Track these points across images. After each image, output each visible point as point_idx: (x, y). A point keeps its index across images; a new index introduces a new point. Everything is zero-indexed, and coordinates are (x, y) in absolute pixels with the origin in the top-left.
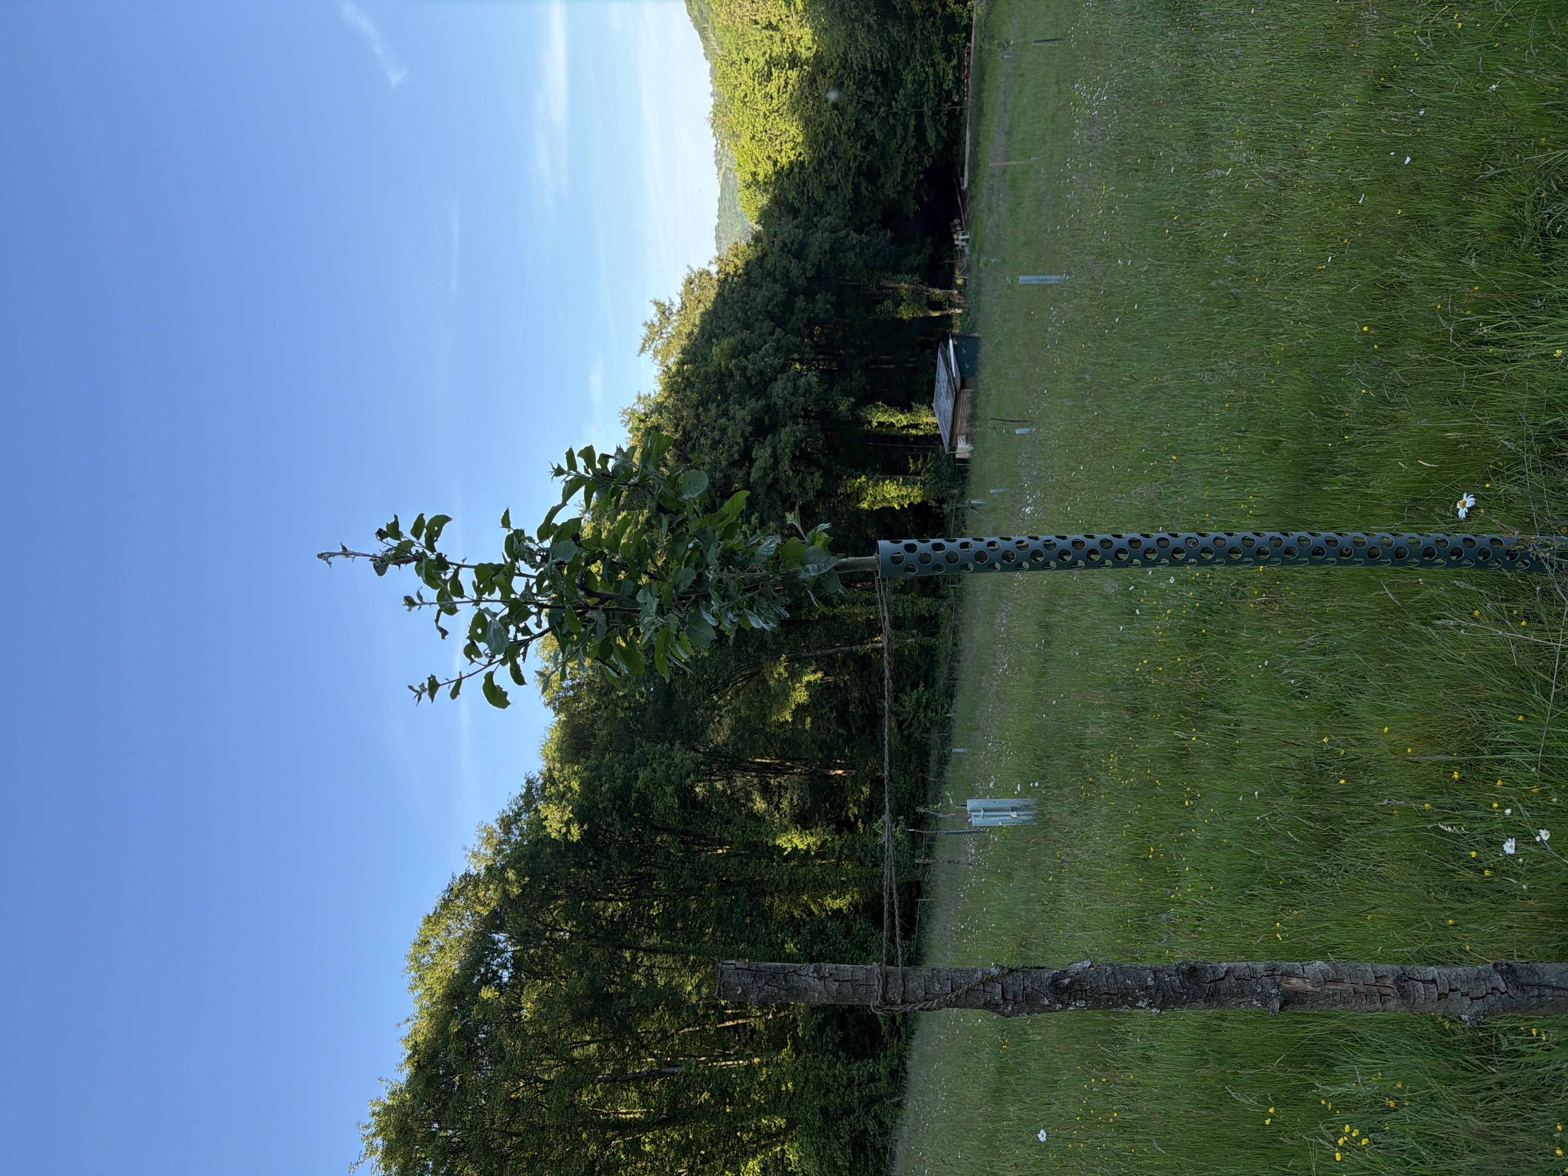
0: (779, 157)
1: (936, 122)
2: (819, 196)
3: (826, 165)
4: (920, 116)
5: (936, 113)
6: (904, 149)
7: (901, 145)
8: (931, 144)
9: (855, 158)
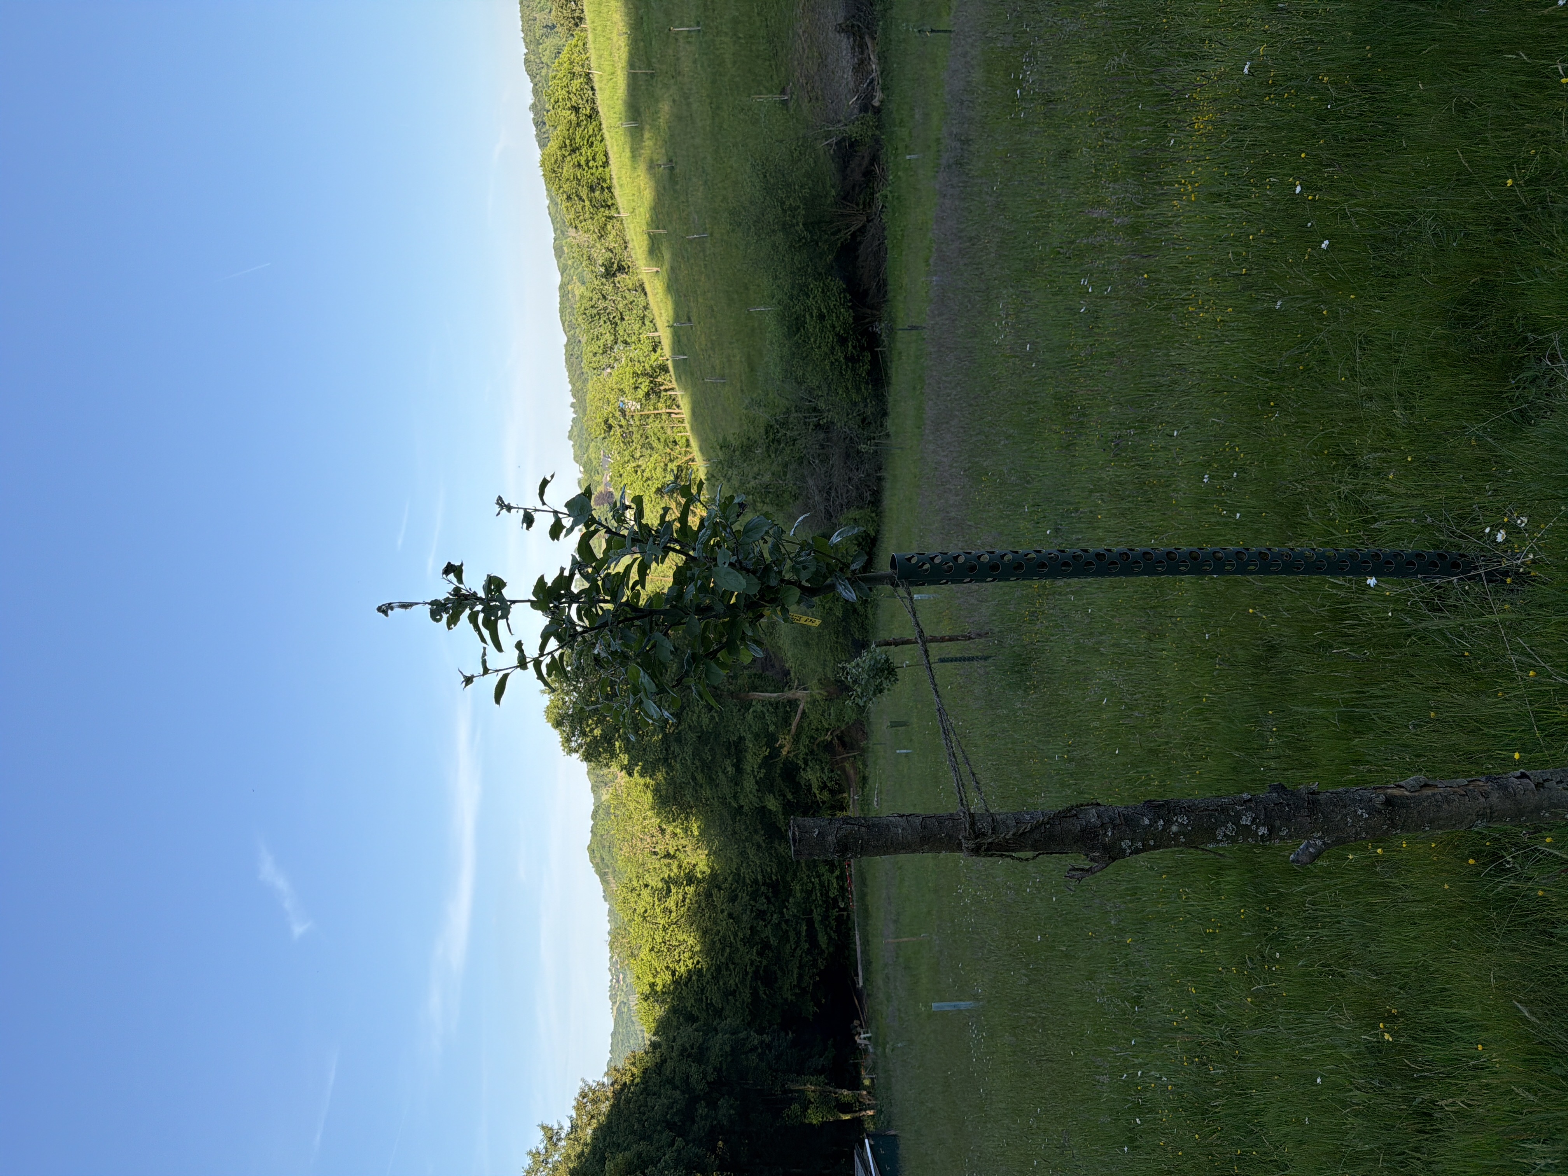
0: (677, 967)
1: (826, 927)
2: (717, 1000)
3: (724, 972)
4: (810, 923)
5: (825, 918)
6: (798, 952)
7: (795, 949)
8: (824, 947)
9: (752, 964)
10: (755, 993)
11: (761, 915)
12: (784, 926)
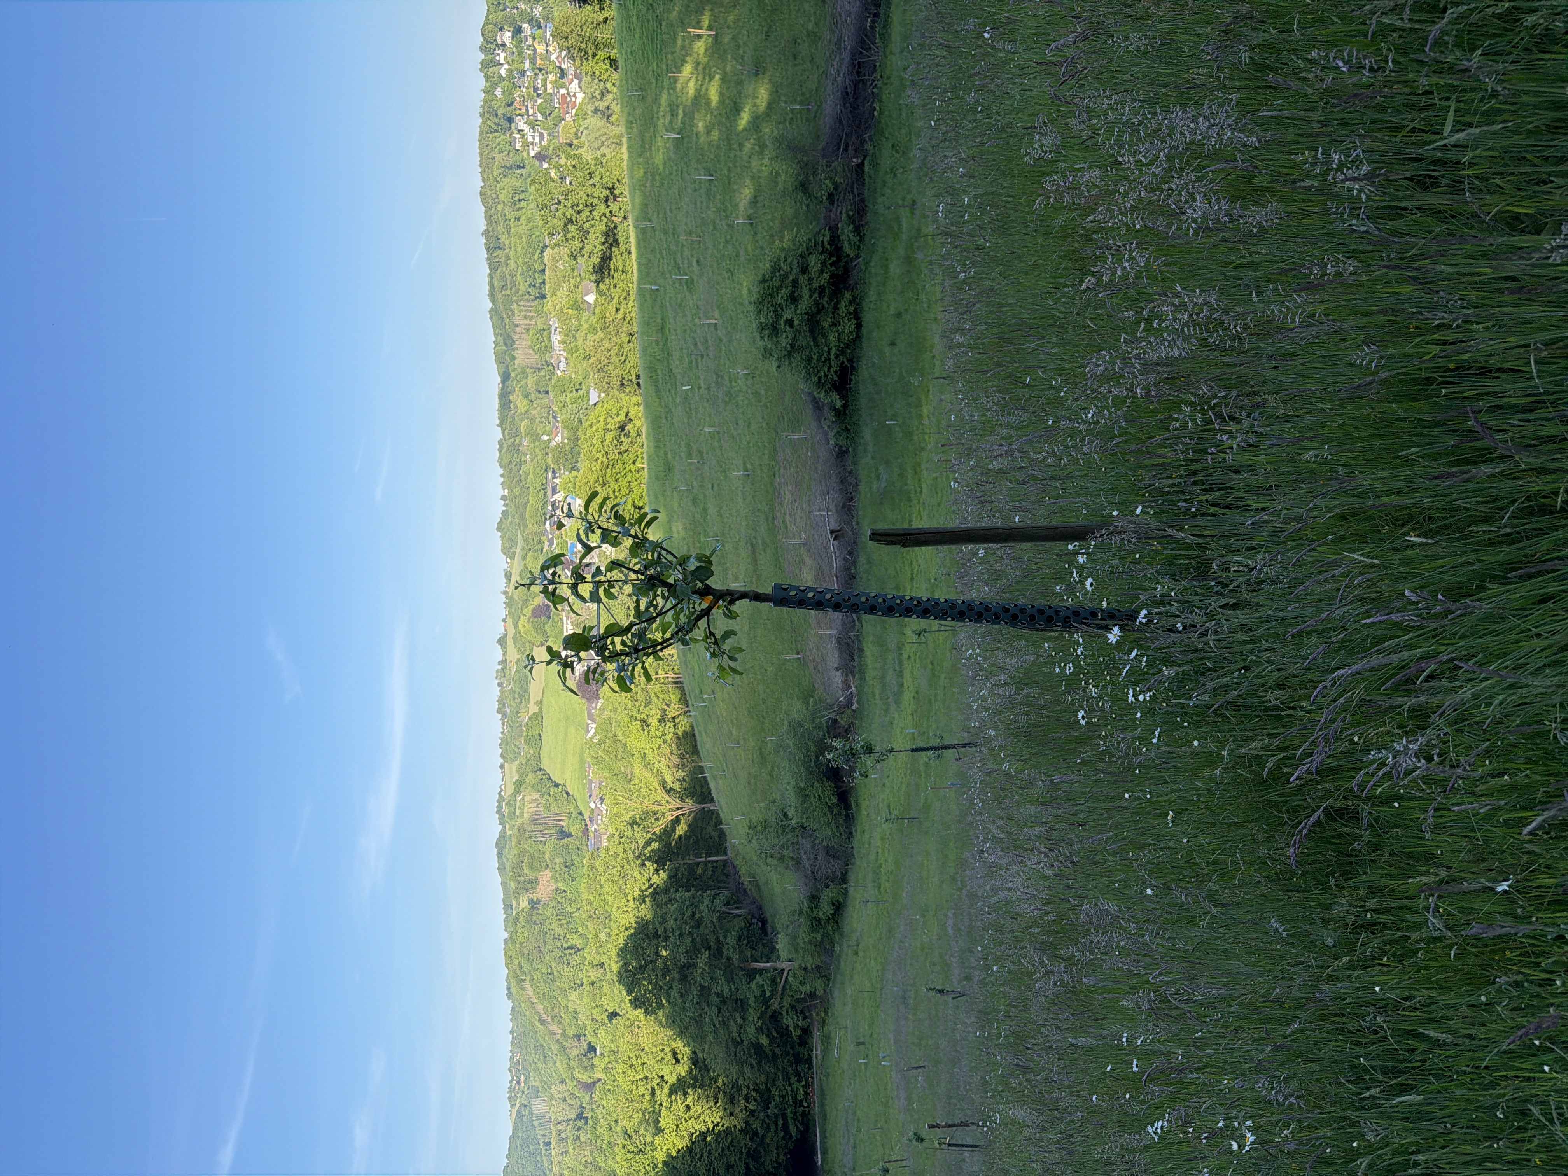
1: (795, 1121)
4: (785, 1118)
5: (795, 1114)
6: (776, 1138)
7: (774, 1136)
8: (793, 1135)
9: (746, 1146)
10: (748, 1168)
11: (752, 1113)
12: (767, 1120)
